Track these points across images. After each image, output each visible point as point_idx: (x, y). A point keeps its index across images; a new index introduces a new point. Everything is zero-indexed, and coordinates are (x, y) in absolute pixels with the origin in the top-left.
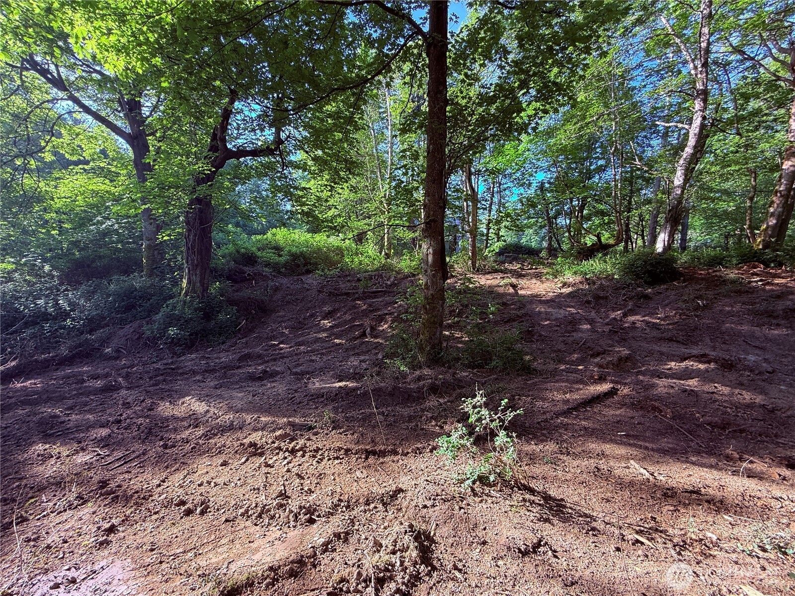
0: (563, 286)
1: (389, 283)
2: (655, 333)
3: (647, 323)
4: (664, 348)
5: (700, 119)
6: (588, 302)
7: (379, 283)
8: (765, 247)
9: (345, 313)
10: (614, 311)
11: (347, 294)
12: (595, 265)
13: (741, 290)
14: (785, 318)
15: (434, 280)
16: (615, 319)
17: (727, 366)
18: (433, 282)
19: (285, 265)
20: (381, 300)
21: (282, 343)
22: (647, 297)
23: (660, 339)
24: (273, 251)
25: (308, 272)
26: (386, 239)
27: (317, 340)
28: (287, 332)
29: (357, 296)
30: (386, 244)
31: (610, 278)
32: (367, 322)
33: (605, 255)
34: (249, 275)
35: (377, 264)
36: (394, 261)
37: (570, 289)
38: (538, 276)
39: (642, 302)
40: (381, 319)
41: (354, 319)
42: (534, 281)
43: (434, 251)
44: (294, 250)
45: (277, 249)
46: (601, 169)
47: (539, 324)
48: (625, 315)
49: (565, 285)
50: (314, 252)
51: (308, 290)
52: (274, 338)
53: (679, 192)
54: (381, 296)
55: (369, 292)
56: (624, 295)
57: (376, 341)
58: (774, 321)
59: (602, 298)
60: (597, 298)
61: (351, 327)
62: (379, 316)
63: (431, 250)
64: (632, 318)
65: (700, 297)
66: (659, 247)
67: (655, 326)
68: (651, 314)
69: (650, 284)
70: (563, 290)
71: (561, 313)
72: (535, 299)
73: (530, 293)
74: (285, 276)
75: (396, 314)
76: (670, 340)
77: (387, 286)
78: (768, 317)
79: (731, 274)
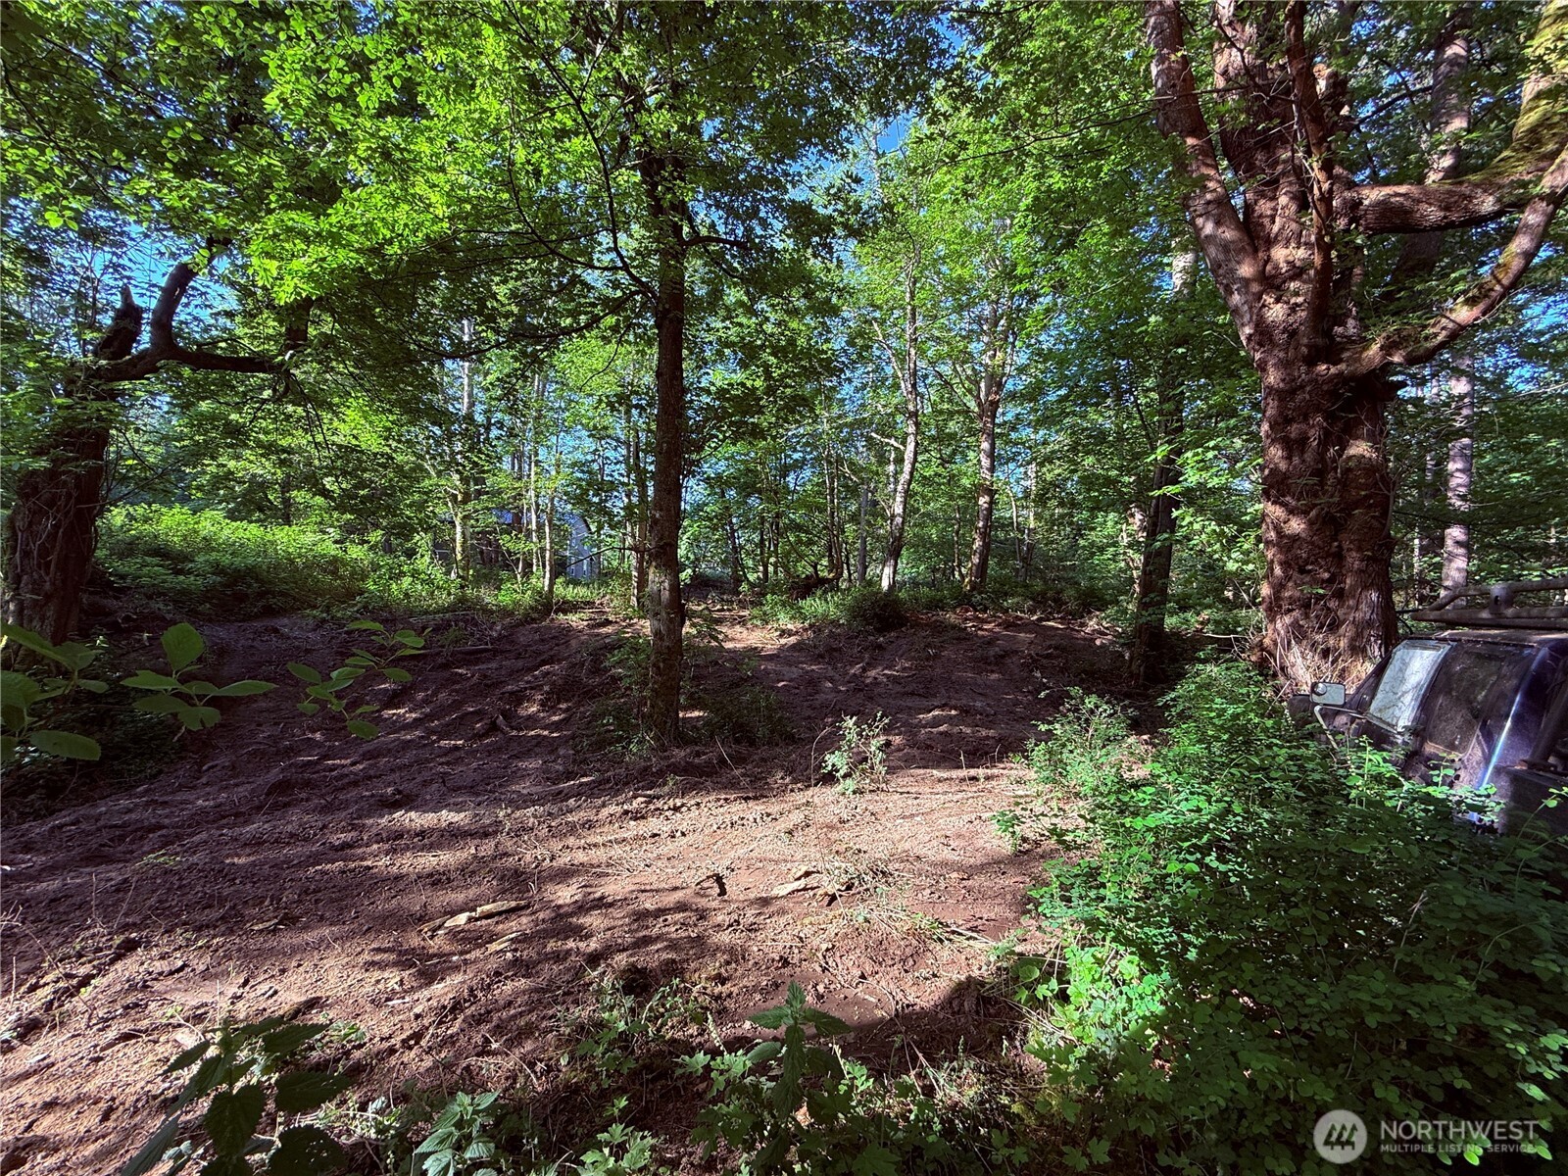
0: (781, 636)
1: (495, 634)
2: (899, 688)
3: (888, 677)
4: (909, 702)
6: (821, 656)
7: (472, 635)
8: (973, 588)
9: (435, 694)
10: (852, 666)
11: (413, 658)
12: (814, 605)
13: (961, 636)
14: (996, 664)
16: (855, 674)
17: (966, 711)
19: (208, 594)
20: (494, 665)
21: (326, 757)
22: (880, 647)
23: (906, 694)
24: (156, 560)
25: (270, 612)
26: (459, 548)
27: (406, 745)
28: (318, 736)
29: (442, 660)
31: (835, 623)
32: (490, 704)
33: (825, 592)
34: (127, 619)
35: (444, 599)
36: (482, 593)
37: (793, 640)
38: (742, 621)
39: (877, 655)
40: (519, 698)
41: (457, 705)
42: (738, 628)
43: (671, 585)
44: (226, 560)
45: (161, 551)
47: (773, 687)
48: (864, 670)
49: (783, 633)
50: (277, 566)
51: (307, 651)
52: (292, 751)
54: (489, 660)
55: (461, 652)
56: (859, 645)
58: (989, 668)
59: (835, 650)
60: (831, 650)
62: (512, 693)
63: (666, 583)
64: (873, 673)
65: (928, 645)
66: (885, 585)
67: (895, 680)
68: (889, 668)
69: (880, 631)
70: (783, 641)
71: (795, 672)
72: (753, 652)
73: (742, 646)
74: (210, 620)
75: (546, 688)
76: (912, 694)
77: (493, 641)
78: (983, 664)
79: (951, 617)
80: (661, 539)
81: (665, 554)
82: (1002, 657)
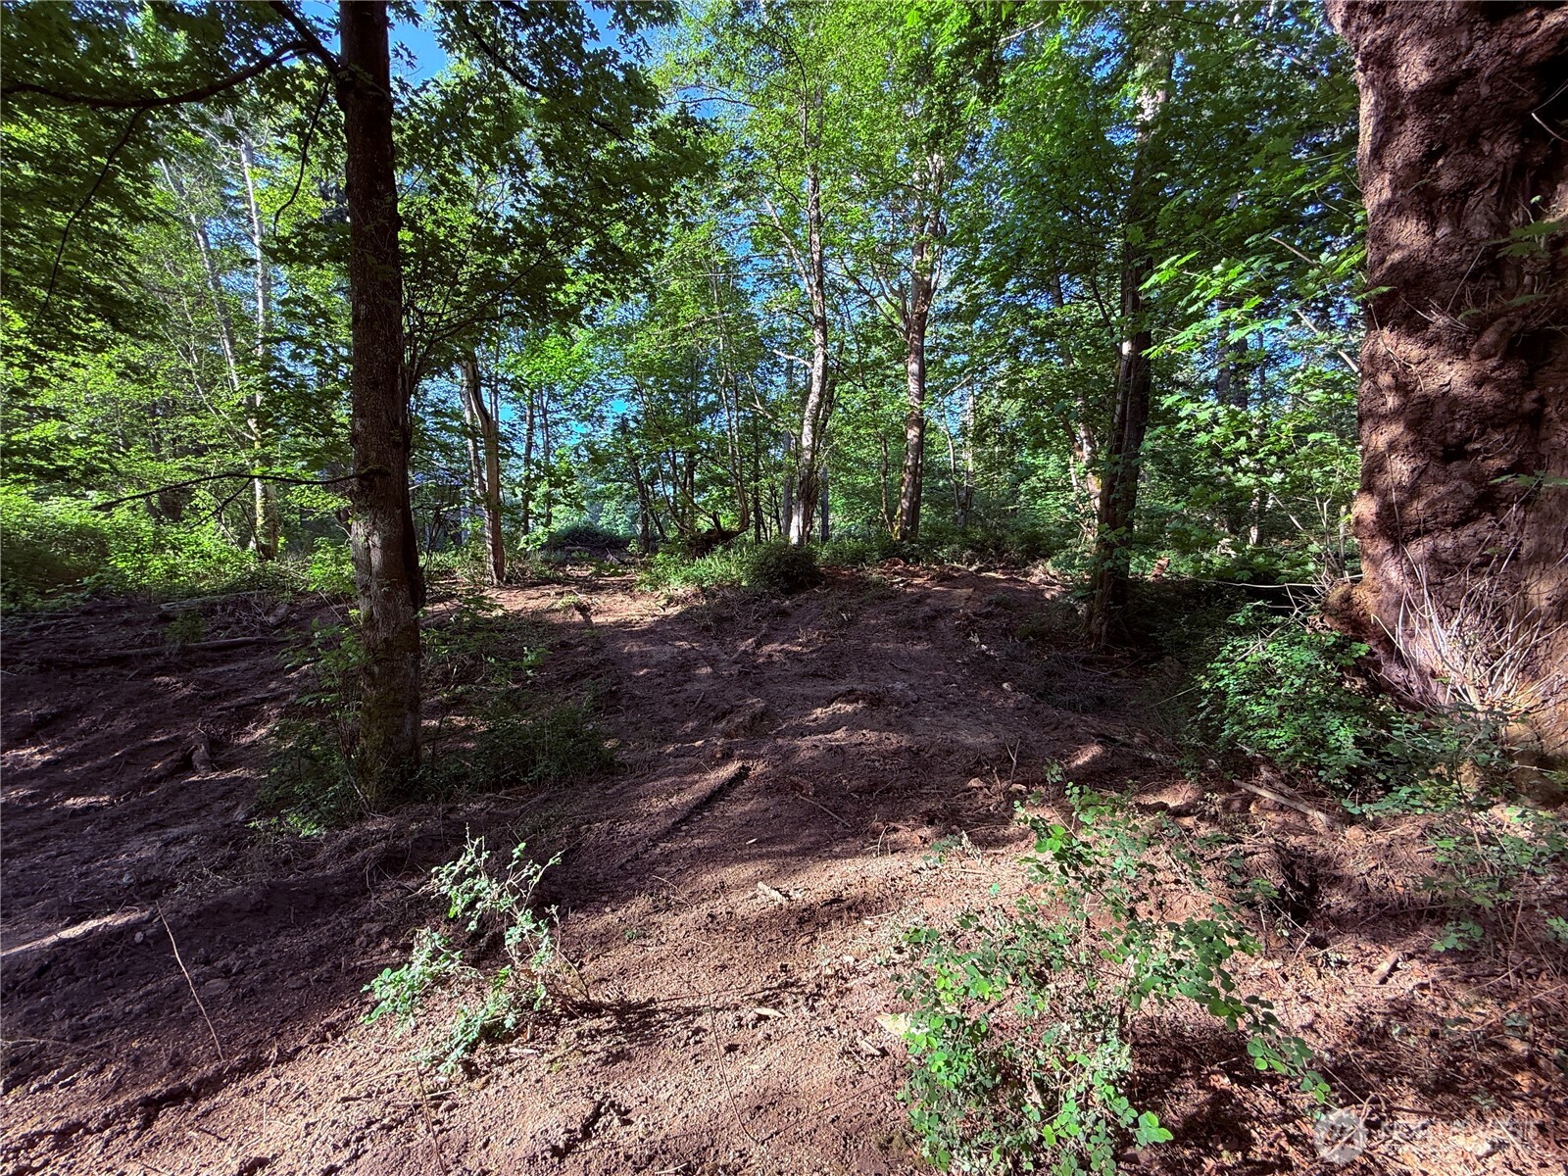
0: (668, 604)
1: (271, 620)
2: (797, 668)
3: (787, 653)
4: (808, 689)
5: (822, 357)
6: (707, 628)
7: (238, 621)
8: (903, 537)
9: (110, 717)
10: (744, 640)
11: (122, 661)
12: (715, 566)
13: (886, 595)
14: (926, 628)
15: (390, 606)
16: (745, 652)
17: (874, 702)
18: (386, 613)
20: (243, 665)
22: (784, 613)
23: (804, 676)
26: (259, 511)
29: (159, 662)
30: (260, 522)
31: (735, 585)
32: (195, 731)
33: (727, 548)
36: (287, 565)
37: (679, 609)
38: (627, 588)
39: (779, 622)
40: (247, 715)
41: (147, 729)
42: (620, 597)
43: (383, 540)
46: (713, 409)
47: (630, 677)
48: (759, 645)
49: (671, 600)
53: (809, 457)
54: (246, 656)
55: (205, 649)
56: (756, 612)
57: (228, 775)
58: (916, 634)
59: (726, 619)
60: (720, 620)
61: (131, 754)
62: (239, 707)
63: (376, 539)
64: (767, 649)
65: (844, 608)
66: (794, 537)
67: (796, 657)
68: (791, 639)
69: (788, 593)
70: (669, 611)
71: (666, 652)
72: (624, 629)
73: (611, 619)
76: (815, 675)
77: (264, 629)
78: (911, 628)
79: (874, 573)
82: (934, 618)
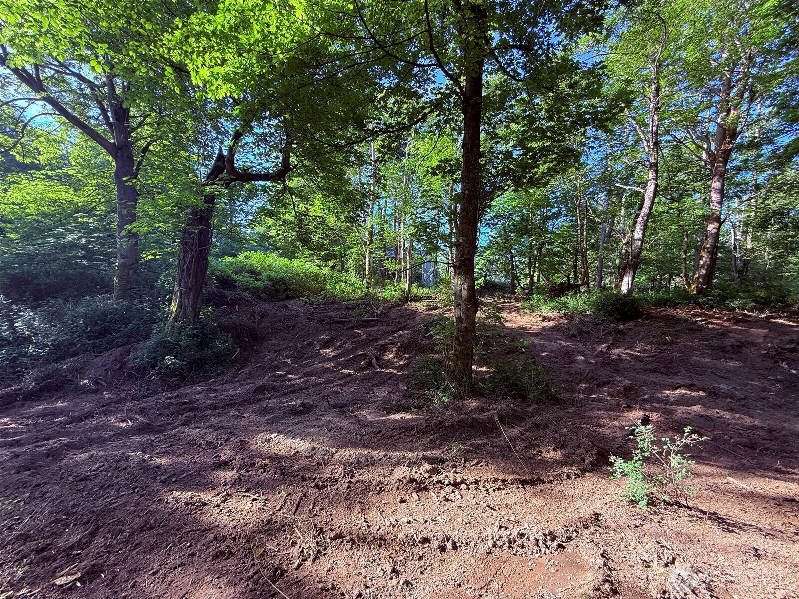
0: (543, 320)
1: (379, 312)
2: (640, 365)
3: (631, 356)
4: (652, 378)
5: (653, 187)
6: (574, 336)
7: (368, 312)
8: (698, 293)
9: (345, 343)
10: (598, 345)
11: (339, 323)
12: (569, 302)
13: (694, 329)
14: (734, 353)
16: (601, 351)
17: (713, 394)
19: (265, 290)
20: (376, 329)
21: (289, 373)
22: (621, 332)
23: (647, 371)
24: (250, 274)
25: (288, 298)
26: (367, 268)
27: (326, 370)
28: (289, 361)
29: (351, 325)
30: (367, 273)
31: (583, 314)
32: (370, 352)
33: (576, 293)
34: (231, 299)
35: (359, 293)
36: (376, 291)
37: (551, 324)
38: (517, 310)
39: (619, 338)
40: (384, 349)
41: (354, 350)
42: (514, 314)
43: (468, 286)
44: (273, 274)
45: (253, 272)
47: (538, 356)
48: (609, 348)
49: (545, 319)
50: (293, 277)
51: (296, 317)
52: (277, 368)
53: (639, 243)
54: (374, 326)
55: (361, 321)
56: (604, 330)
57: (388, 371)
58: (727, 356)
59: (585, 332)
60: (581, 332)
61: (354, 357)
62: (382, 346)
63: (466, 286)
64: (616, 351)
65: (665, 334)
66: (624, 288)
67: (637, 358)
68: (631, 348)
69: (621, 321)
70: (545, 324)
71: (554, 346)
72: (523, 332)
73: (516, 326)
74: (265, 301)
75: (399, 344)
76: (655, 371)
77: (378, 315)
78: (721, 352)
79: (681, 313)
80: (463, 255)
81: (465, 265)
82: (738, 347)
